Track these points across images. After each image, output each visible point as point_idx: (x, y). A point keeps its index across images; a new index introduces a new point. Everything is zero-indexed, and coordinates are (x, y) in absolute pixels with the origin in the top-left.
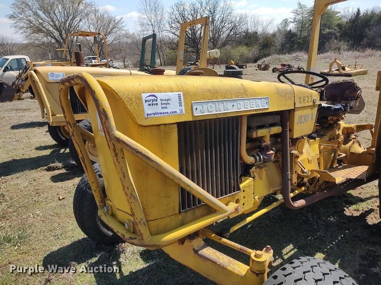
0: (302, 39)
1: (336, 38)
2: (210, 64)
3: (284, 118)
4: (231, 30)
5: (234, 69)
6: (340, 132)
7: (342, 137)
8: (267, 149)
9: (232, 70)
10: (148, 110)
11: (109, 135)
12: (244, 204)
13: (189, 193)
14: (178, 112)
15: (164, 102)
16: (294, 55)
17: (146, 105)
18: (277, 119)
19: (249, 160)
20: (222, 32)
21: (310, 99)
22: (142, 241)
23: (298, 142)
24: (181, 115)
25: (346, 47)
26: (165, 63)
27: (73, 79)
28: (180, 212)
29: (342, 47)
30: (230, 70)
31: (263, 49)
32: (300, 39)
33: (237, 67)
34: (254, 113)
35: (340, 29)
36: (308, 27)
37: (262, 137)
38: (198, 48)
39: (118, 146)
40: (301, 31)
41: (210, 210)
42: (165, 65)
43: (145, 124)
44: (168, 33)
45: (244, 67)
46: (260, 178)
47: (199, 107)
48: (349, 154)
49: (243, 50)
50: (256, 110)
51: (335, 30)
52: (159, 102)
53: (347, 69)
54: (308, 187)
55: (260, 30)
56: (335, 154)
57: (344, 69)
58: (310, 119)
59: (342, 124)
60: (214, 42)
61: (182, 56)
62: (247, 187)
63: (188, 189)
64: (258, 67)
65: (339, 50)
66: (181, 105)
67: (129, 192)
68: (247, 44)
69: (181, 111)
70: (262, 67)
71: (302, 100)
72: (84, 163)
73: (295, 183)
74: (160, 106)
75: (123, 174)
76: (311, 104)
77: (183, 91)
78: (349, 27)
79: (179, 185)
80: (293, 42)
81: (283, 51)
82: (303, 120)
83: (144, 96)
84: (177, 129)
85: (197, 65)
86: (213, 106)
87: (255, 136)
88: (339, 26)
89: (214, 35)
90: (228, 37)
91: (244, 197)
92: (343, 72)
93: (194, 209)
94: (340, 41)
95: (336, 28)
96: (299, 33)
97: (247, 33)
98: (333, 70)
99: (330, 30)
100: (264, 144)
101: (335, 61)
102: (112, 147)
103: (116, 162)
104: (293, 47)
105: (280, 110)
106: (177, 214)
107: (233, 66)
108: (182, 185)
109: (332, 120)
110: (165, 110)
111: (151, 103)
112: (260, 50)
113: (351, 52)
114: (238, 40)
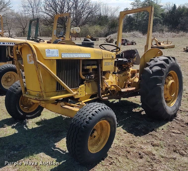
0: (138, 23)
1: (161, 23)
2: (74, 36)
3: (98, 62)
4: (89, 14)
5: (89, 41)
6: (130, 73)
7: (131, 75)
8: (91, 74)
9: (87, 42)
10: (47, 54)
11: (36, 61)
12: (81, 94)
13: (59, 84)
14: (57, 56)
15: (52, 52)
16: (132, 33)
17: (46, 53)
18: (95, 62)
19: (84, 77)
20: (82, 15)
21: (110, 56)
22: (43, 99)
23: (106, 74)
24: (57, 57)
25: (167, 29)
26: (40, 34)
27: (23, 44)
28: (56, 91)
29: (164, 29)
30: (86, 42)
31: (111, 28)
32: (137, 22)
33: (90, 40)
34: (85, 59)
35: (163, 17)
36: (142, 14)
37: (89, 69)
38: (65, 25)
39: (38, 65)
40: (137, 17)
41: (67, 92)
42: (40, 36)
43: (46, 59)
44: (43, 14)
45: (97, 40)
46: (89, 87)
47: (64, 55)
48: (133, 82)
49: (97, 28)
50: (85, 58)
51: (160, 18)
52: (50, 52)
53: (162, 44)
54: (111, 93)
55: (109, 14)
56: (126, 82)
57: (160, 44)
58: (111, 64)
59: (131, 69)
60: (77, 22)
61: (55, 33)
62: (82, 87)
63: (59, 82)
64: (106, 40)
65: (162, 31)
66: (57, 54)
67: (40, 80)
68: (100, 24)
69: (58, 55)
70: (109, 40)
71: (106, 56)
72: (19, 75)
73: (104, 90)
74: (51, 53)
75: (39, 74)
76: (111, 58)
77: (58, 49)
78: (169, 16)
79: (56, 80)
80: (132, 24)
81: (125, 30)
82: (107, 64)
83: (46, 50)
84: (56, 61)
85: (64, 37)
86: (69, 55)
87: (85, 68)
88: (162, 15)
89: (76, 16)
90: (86, 18)
91: (81, 91)
92: (159, 46)
93: (61, 91)
94: (163, 25)
95: (160, 16)
96: (136, 18)
97: (100, 16)
98: (153, 44)
99: (156, 17)
100: (89, 72)
101: (154, 39)
102: (36, 65)
103: (37, 70)
104: (131, 27)
105: (95, 59)
106: (55, 92)
107: (88, 39)
108: (57, 80)
109: (125, 66)
110: (52, 55)
111: (48, 52)
112: (110, 28)
113: (170, 33)
114: (94, 21)
